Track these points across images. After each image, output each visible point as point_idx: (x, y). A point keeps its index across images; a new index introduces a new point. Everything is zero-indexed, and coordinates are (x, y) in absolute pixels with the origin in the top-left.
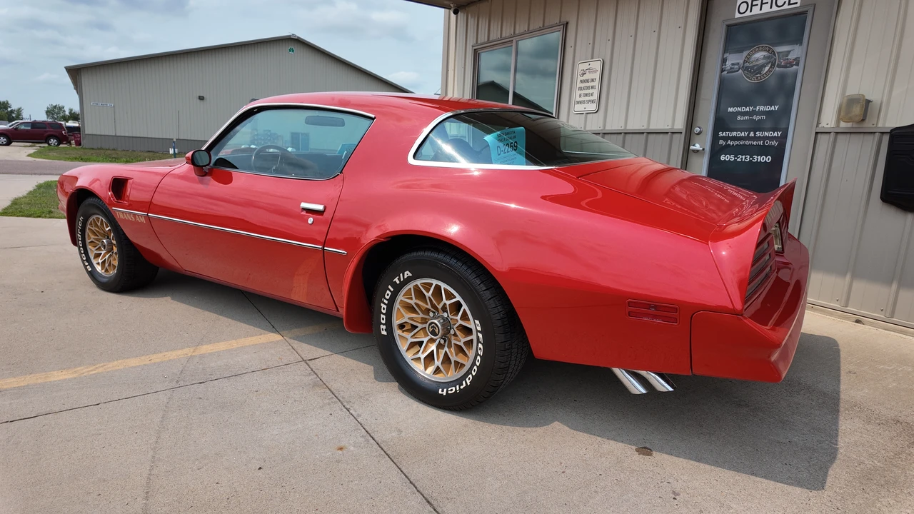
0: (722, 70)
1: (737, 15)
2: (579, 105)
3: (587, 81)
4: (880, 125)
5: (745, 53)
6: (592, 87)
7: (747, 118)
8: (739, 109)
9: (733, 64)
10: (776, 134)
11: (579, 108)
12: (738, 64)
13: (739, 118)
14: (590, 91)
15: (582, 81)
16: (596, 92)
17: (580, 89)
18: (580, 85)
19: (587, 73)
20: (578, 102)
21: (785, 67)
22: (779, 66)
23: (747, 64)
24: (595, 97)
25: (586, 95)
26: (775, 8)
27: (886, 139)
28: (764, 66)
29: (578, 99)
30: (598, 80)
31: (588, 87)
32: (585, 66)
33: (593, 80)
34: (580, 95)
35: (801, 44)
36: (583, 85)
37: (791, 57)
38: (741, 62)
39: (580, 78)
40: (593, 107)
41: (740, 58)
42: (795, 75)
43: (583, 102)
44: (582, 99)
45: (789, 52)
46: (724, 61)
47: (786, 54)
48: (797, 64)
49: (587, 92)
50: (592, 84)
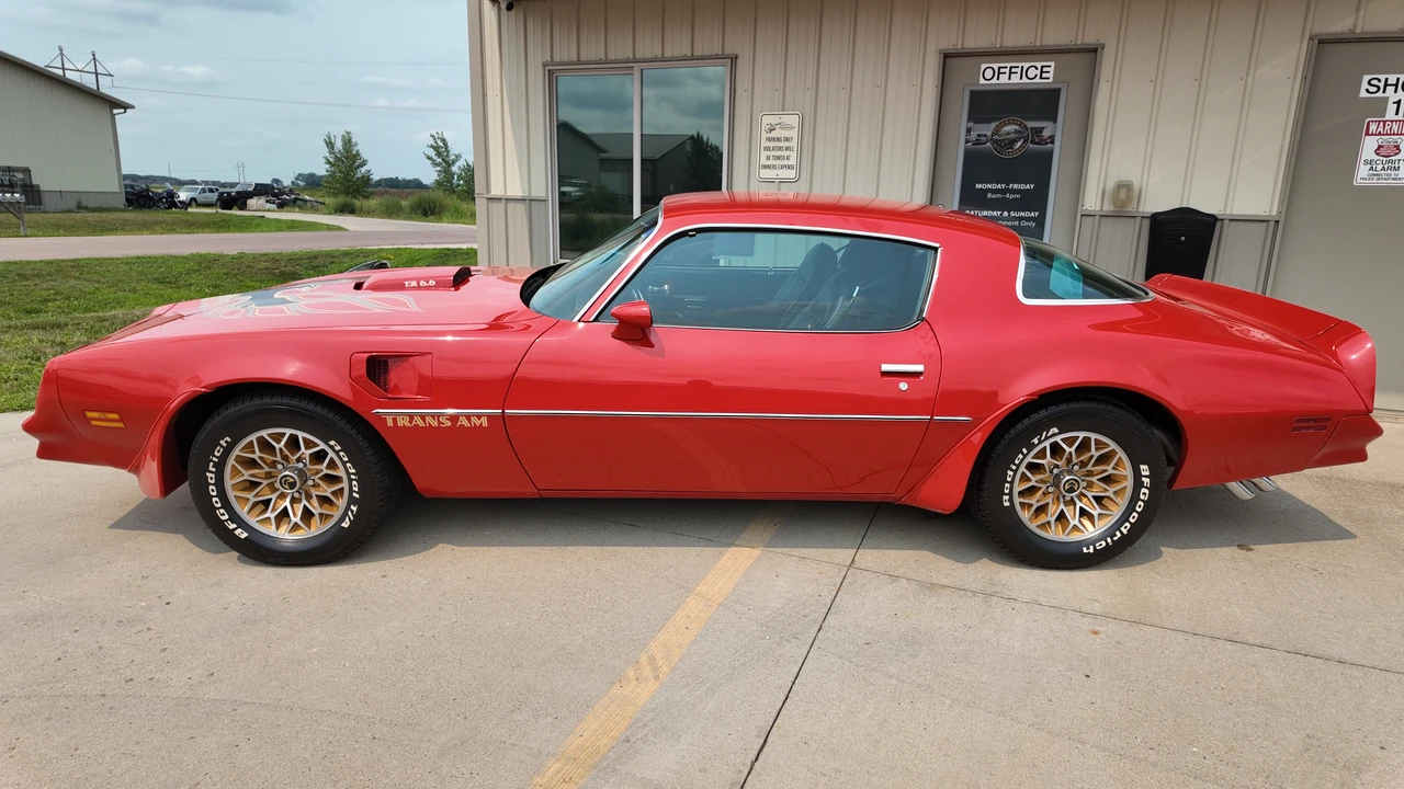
0: (967, 142)
1: (982, 81)
2: (767, 170)
3: (779, 139)
4: (1141, 210)
5: (993, 125)
6: (787, 149)
7: (1000, 196)
8: (989, 186)
9: (979, 135)
10: (1032, 214)
11: (766, 174)
12: (986, 135)
13: (989, 195)
14: (786, 153)
15: (769, 139)
16: (793, 155)
17: (767, 149)
18: (765, 143)
19: (778, 129)
20: (765, 167)
21: (1039, 144)
22: (1033, 142)
23: (996, 137)
24: (793, 161)
25: (778, 158)
26: (1025, 80)
27: (1147, 223)
28: (1014, 141)
29: (764, 162)
30: (795, 139)
31: (780, 148)
32: (774, 120)
33: (787, 139)
34: (768, 158)
35: (1055, 122)
36: (772, 144)
37: (1046, 134)
38: (989, 134)
39: (765, 135)
40: (791, 174)
41: (987, 129)
42: (1050, 154)
43: (774, 167)
44: (771, 162)
45: (1043, 128)
46: (969, 130)
47: (1040, 130)
48: (1052, 142)
49: (779, 153)
50: (787, 144)
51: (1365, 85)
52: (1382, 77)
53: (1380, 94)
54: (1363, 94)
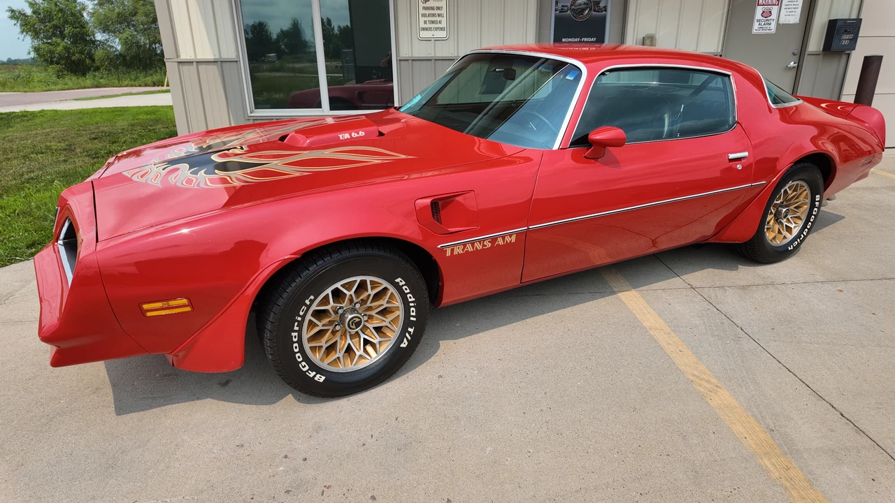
0: (556, 10)
2: (425, 32)
3: (432, 8)
6: (439, 15)
8: (570, 40)
9: (563, 6)
11: (424, 34)
12: (567, 6)
14: (438, 19)
15: (425, 8)
16: (444, 20)
17: (424, 15)
18: (423, 12)
19: (431, 1)
20: (424, 29)
22: (595, 11)
23: (573, 7)
24: (443, 25)
25: (433, 22)
28: (584, 10)
29: (422, 25)
30: (445, 8)
31: (434, 15)
33: (438, 8)
34: (425, 22)
36: (428, 12)
37: (601, 5)
38: (569, 5)
39: (421, 6)
40: (443, 34)
41: (567, 2)
42: (604, 18)
43: (430, 29)
44: (428, 25)
45: (600, 1)
46: (557, 2)
47: (598, 3)
48: (605, 11)
49: (434, 19)
50: (439, 12)
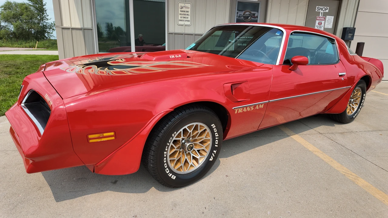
0: (237, 16)
2: (181, 22)
3: (184, 11)
5: (244, 12)
6: (187, 15)
9: (240, 15)
11: (180, 23)
14: (187, 16)
15: (181, 11)
16: (189, 17)
17: (181, 14)
18: (180, 12)
19: (184, 8)
20: (180, 20)
21: (254, 18)
22: (253, 18)
23: (244, 15)
24: (189, 19)
25: (184, 18)
28: (248, 17)
29: (180, 19)
30: (190, 12)
31: (185, 14)
32: (183, 5)
33: (187, 12)
34: (181, 17)
35: (258, 12)
36: (182, 13)
37: (256, 15)
38: (242, 14)
39: (180, 10)
40: (188, 23)
41: (242, 13)
43: (183, 20)
44: (182, 19)
45: (255, 14)
46: (237, 13)
47: (254, 14)
48: (257, 18)
49: (185, 16)
50: (187, 13)
51: (317, 9)
52: (319, 7)
53: (319, 11)
54: (316, 11)
